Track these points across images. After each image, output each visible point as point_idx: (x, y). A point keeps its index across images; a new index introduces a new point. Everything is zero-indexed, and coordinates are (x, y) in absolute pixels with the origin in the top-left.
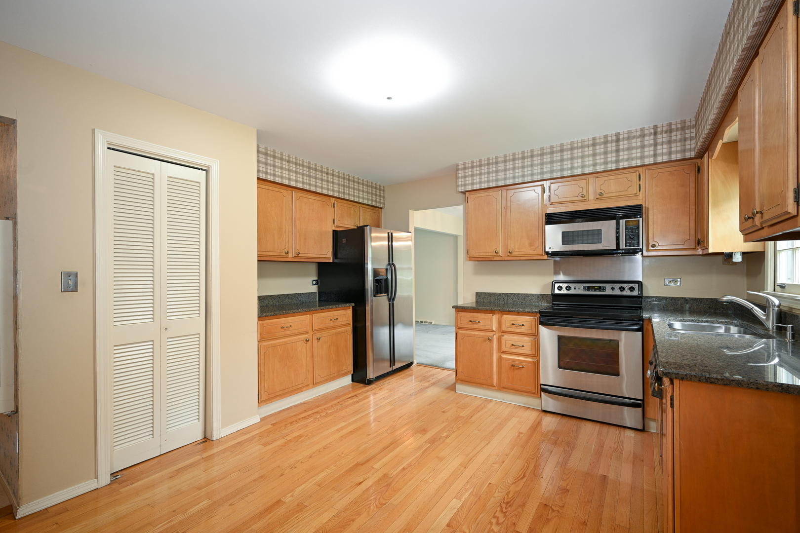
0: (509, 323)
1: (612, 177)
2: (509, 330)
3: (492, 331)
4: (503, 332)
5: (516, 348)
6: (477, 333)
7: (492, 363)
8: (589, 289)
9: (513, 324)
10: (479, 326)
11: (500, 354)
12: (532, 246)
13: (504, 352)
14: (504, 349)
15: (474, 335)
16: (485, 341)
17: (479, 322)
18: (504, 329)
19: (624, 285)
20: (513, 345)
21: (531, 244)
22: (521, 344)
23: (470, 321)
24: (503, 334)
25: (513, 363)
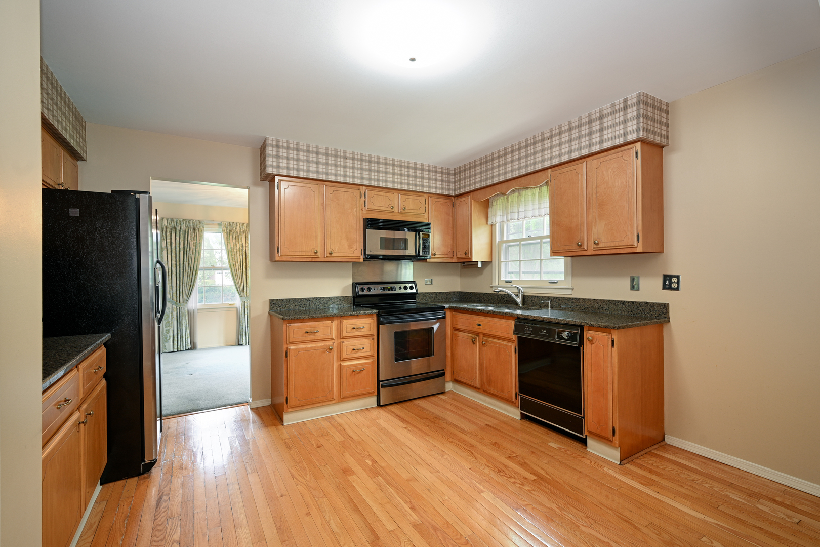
0: (350, 328)
1: (411, 197)
2: (350, 334)
3: (332, 339)
4: (344, 338)
5: (357, 352)
6: (314, 345)
7: (332, 375)
8: (384, 289)
9: (354, 328)
10: (317, 336)
11: (339, 363)
12: (351, 248)
13: (345, 360)
14: (345, 356)
15: (312, 347)
16: (325, 352)
17: (317, 332)
18: (345, 334)
19: (407, 285)
20: (354, 350)
21: (350, 247)
22: (361, 347)
23: (306, 333)
24: (342, 340)
25: (354, 368)
